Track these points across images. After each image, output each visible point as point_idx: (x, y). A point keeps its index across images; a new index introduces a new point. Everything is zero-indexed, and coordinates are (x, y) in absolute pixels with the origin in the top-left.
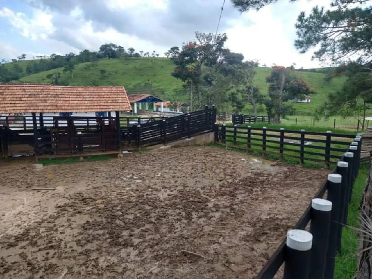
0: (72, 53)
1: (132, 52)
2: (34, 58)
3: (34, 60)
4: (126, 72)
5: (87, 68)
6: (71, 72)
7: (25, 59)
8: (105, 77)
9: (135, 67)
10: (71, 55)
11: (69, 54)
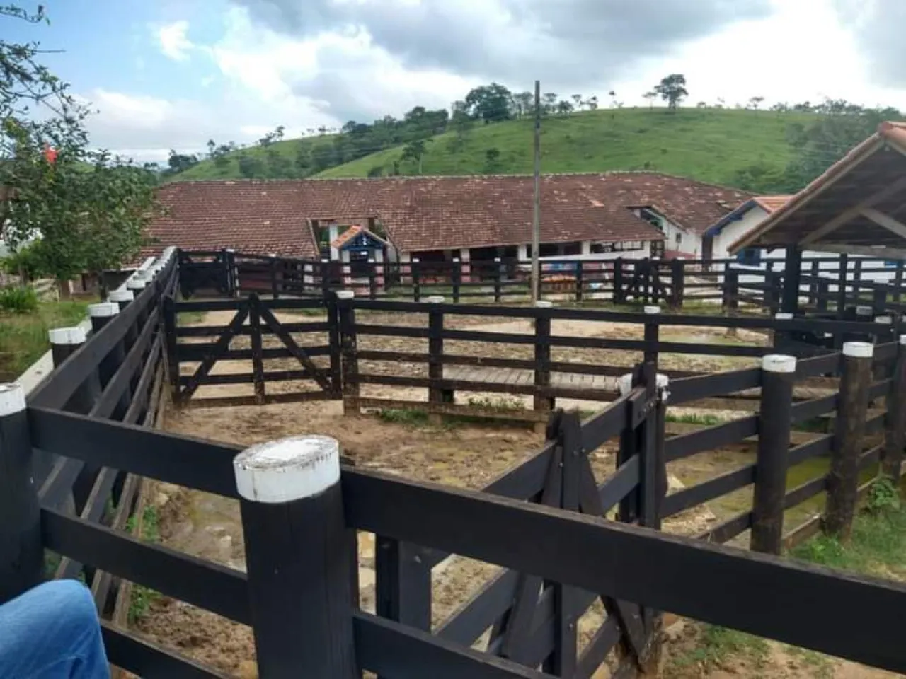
0: (389, 117)
1: (552, 100)
2: (303, 134)
3: (304, 139)
4: (547, 152)
5: (454, 147)
6: (418, 159)
7: (284, 138)
8: (497, 166)
9: (568, 137)
10: (388, 120)
11: (382, 119)
